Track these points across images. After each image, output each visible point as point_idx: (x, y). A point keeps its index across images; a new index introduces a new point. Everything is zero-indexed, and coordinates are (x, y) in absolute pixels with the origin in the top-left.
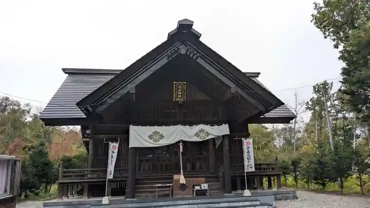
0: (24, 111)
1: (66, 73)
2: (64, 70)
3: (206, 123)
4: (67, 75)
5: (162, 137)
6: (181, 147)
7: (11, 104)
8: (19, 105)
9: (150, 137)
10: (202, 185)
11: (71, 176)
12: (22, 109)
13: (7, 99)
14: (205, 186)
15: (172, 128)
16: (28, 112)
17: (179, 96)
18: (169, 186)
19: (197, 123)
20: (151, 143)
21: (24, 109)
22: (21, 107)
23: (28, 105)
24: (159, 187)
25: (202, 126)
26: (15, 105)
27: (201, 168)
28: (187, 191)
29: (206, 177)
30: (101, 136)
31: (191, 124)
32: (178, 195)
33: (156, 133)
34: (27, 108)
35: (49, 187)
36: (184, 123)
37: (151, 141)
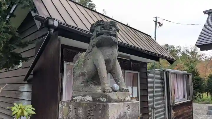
0: (177, 50)
2: (205, 12)
7: (169, 48)
8: (174, 48)
12: (176, 49)
13: (167, 45)
16: (180, 51)
21: (177, 49)
22: (175, 48)
23: (178, 47)
26: (172, 48)
34: (179, 49)
35: (202, 95)
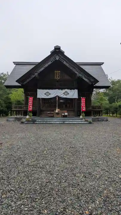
1: (14, 64)
3: (68, 89)
4: (15, 65)
5: (50, 94)
6: (57, 98)
9: (45, 94)
10: (65, 113)
11: (17, 108)
14: (66, 114)
15: (54, 90)
17: (57, 77)
18: (53, 113)
19: (64, 89)
20: (45, 97)
24: (49, 113)
25: (66, 90)
27: (69, 107)
28: (59, 115)
29: (67, 111)
30: (28, 93)
31: (62, 89)
32: (56, 116)
33: (48, 92)
36: (59, 89)
37: (46, 96)
